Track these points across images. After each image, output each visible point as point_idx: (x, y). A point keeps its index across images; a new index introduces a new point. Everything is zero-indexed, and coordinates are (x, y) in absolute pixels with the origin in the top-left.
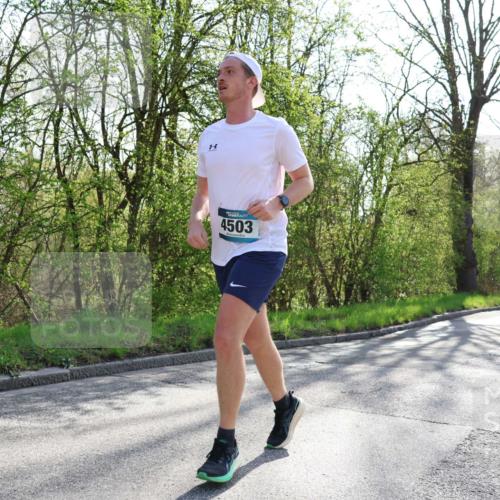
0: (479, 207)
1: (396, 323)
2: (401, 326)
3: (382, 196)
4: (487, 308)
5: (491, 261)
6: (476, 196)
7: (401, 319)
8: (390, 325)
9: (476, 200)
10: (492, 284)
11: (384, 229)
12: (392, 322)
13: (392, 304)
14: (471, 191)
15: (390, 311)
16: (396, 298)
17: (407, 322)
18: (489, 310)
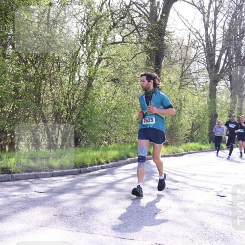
0: (165, 80)
1: (100, 163)
2: (104, 166)
3: (93, 67)
4: (167, 154)
5: (172, 120)
6: (164, 71)
7: (103, 161)
8: (95, 165)
9: (163, 75)
10: (171, 138)
11: (94, 92)
12: (96, 162)
13: (97, 149)
14: (160, 67)
15: (95, 154)
16: (101, 144)
17: (107, 162)
18: (168, 156)
